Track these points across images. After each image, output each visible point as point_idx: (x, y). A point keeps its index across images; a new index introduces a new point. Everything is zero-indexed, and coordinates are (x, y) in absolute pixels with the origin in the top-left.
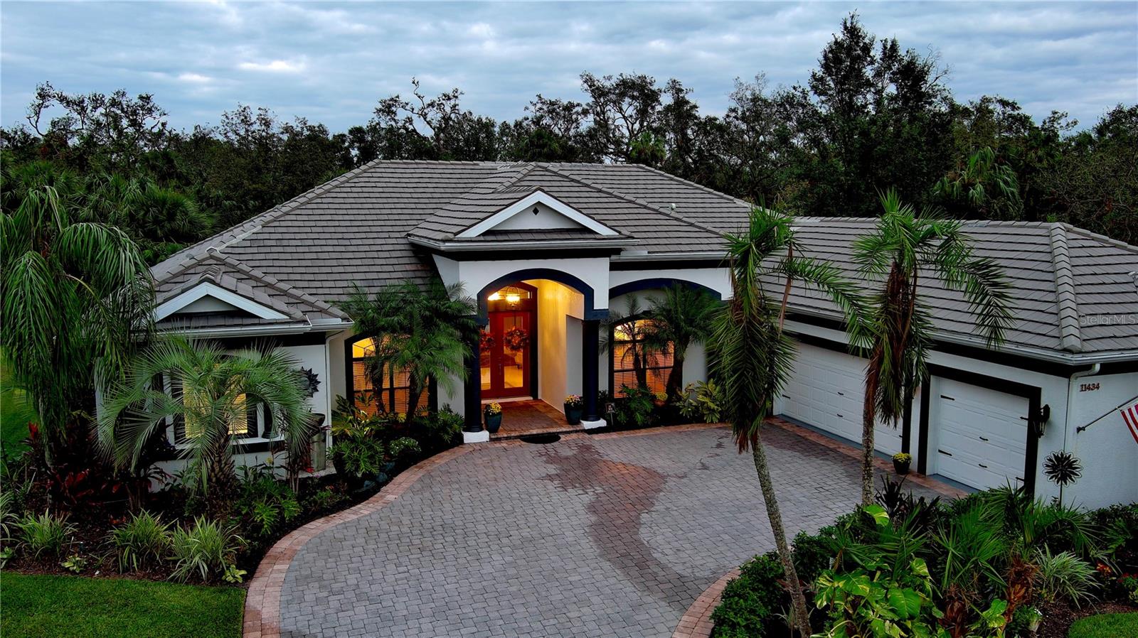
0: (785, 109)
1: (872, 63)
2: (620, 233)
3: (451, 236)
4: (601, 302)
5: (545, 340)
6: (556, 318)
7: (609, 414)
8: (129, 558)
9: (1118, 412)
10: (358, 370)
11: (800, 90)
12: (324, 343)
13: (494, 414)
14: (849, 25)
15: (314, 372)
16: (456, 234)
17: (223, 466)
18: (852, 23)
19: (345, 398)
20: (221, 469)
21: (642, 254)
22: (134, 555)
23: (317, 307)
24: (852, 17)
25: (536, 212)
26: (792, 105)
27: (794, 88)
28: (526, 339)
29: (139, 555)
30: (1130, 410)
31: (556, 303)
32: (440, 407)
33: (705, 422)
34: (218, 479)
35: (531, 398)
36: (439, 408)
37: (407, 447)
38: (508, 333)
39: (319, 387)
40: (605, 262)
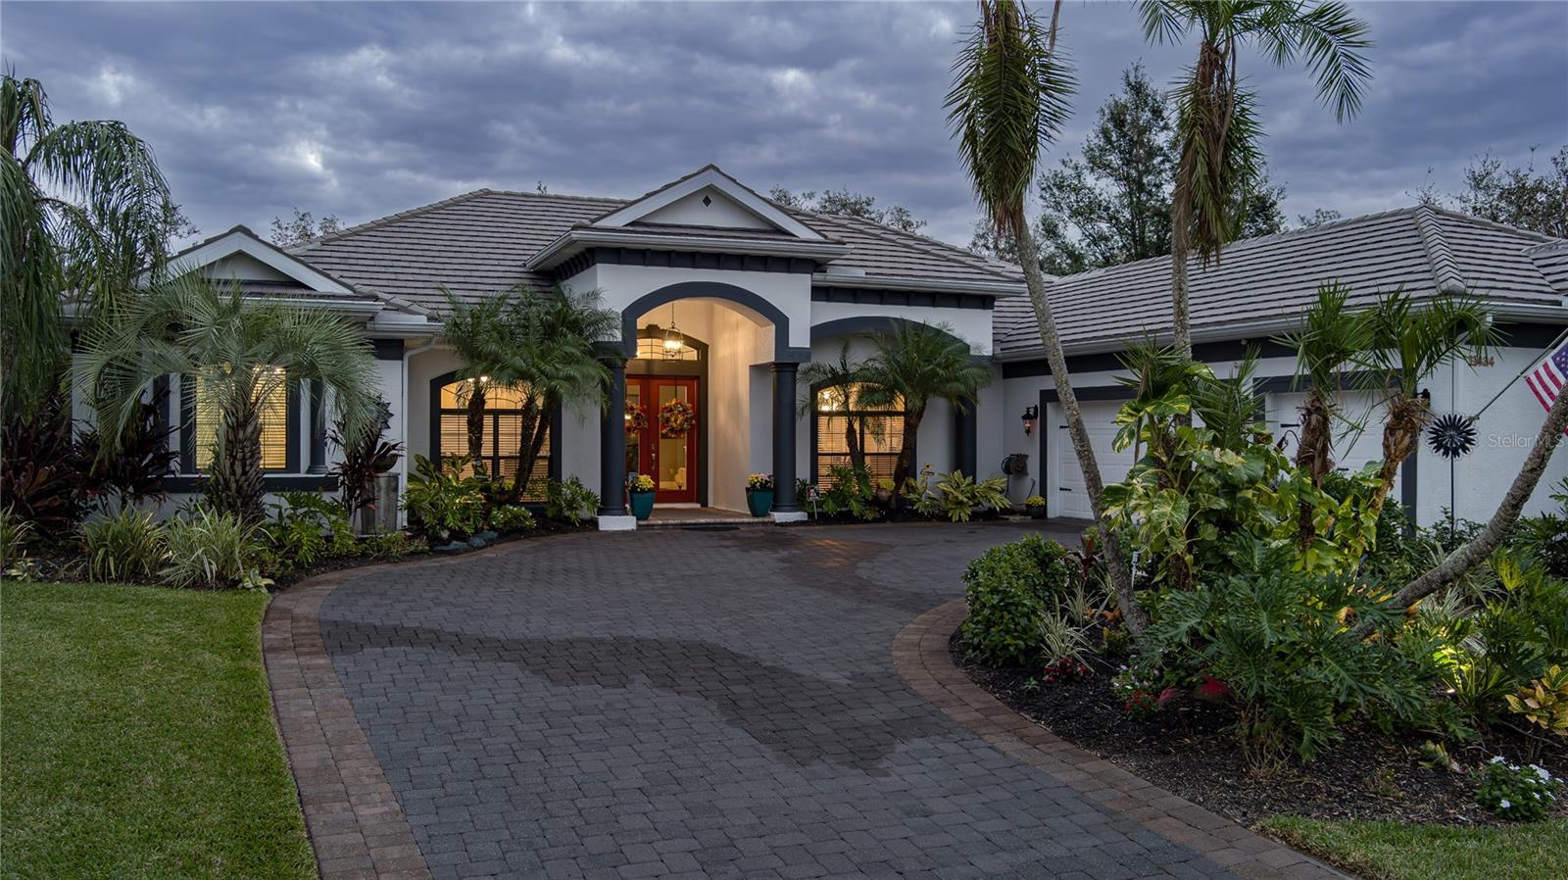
0: (1053, 195)
1: (1166, 127)
2: (826, 237)
3: (586, 222)
4: (800, 338)
5: (719, 415)
6: (735, 379)
7: (811, 502)
8: (103, 560)
9: (1521, 379)
10: (448, 425)
11: (1072, 165)
12: (402, 359)
13: (643, 491)
14: (1132, 79)
15: (384, 400)
16: (593, 221)
17: (248, 468)
18: (1136, 77)
19: (428, 458)
20: (244, 473)
21: (856, 275)
22: (111, 559)
23: (392, 304)
24: (1136, 69)
25: (707, 201)
26: (1060, 188)
27: (1064, 162)
28: (691, 418)
29: (119, 561)
30: (1537, 374)
31: (734, 356)
32: (565, 477)
33: (950, 519)
34: (239, 489)
35: (698, 506)
36: (564, 479)
37: (516, 517)
38: (666, 408)
39: (391, 422)
40: (804, 282)
